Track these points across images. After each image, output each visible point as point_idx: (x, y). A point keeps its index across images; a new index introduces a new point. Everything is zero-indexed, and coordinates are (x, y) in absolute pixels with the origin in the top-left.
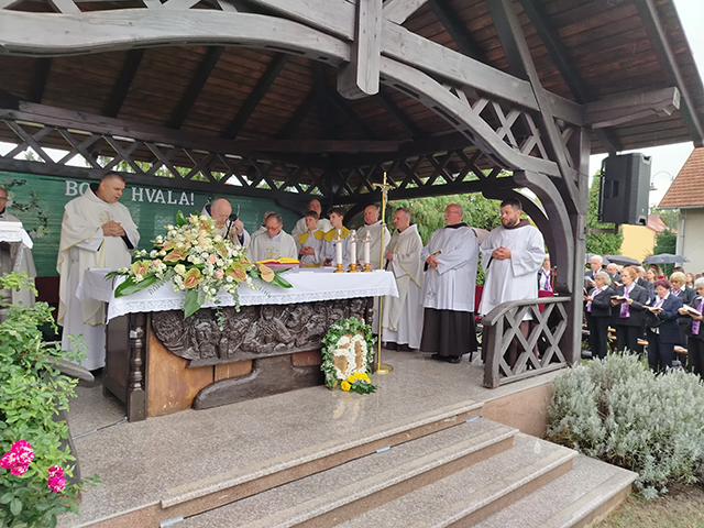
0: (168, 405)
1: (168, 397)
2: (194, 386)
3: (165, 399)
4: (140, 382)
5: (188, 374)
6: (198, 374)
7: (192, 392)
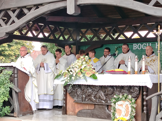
0: (71, 113)
1: (71, 110)
2: (78, 109)
3: (70, 111)
4: (65, 104)
5: (76, 105)
6: (79, 105)
7: (77, 111)
